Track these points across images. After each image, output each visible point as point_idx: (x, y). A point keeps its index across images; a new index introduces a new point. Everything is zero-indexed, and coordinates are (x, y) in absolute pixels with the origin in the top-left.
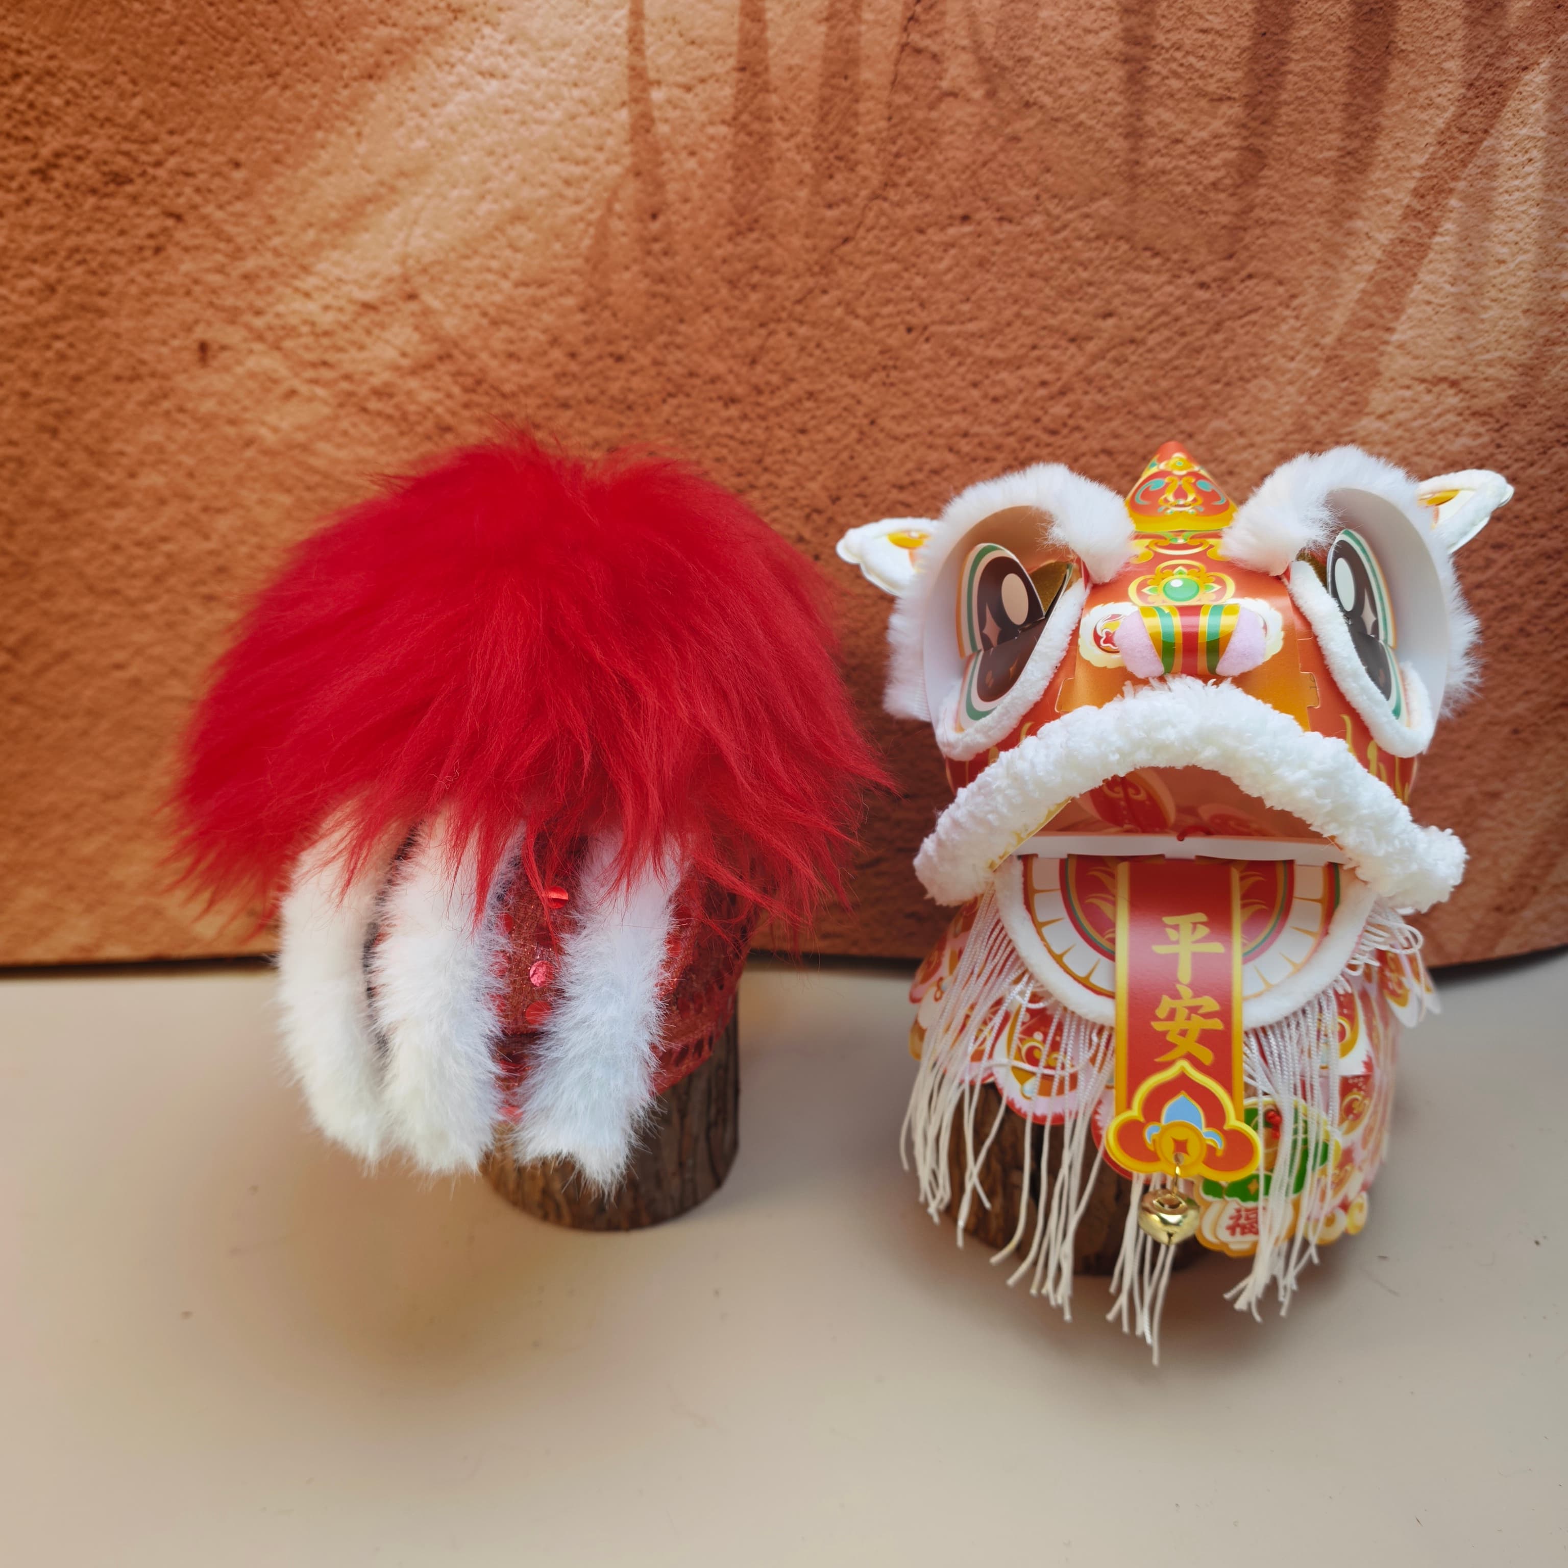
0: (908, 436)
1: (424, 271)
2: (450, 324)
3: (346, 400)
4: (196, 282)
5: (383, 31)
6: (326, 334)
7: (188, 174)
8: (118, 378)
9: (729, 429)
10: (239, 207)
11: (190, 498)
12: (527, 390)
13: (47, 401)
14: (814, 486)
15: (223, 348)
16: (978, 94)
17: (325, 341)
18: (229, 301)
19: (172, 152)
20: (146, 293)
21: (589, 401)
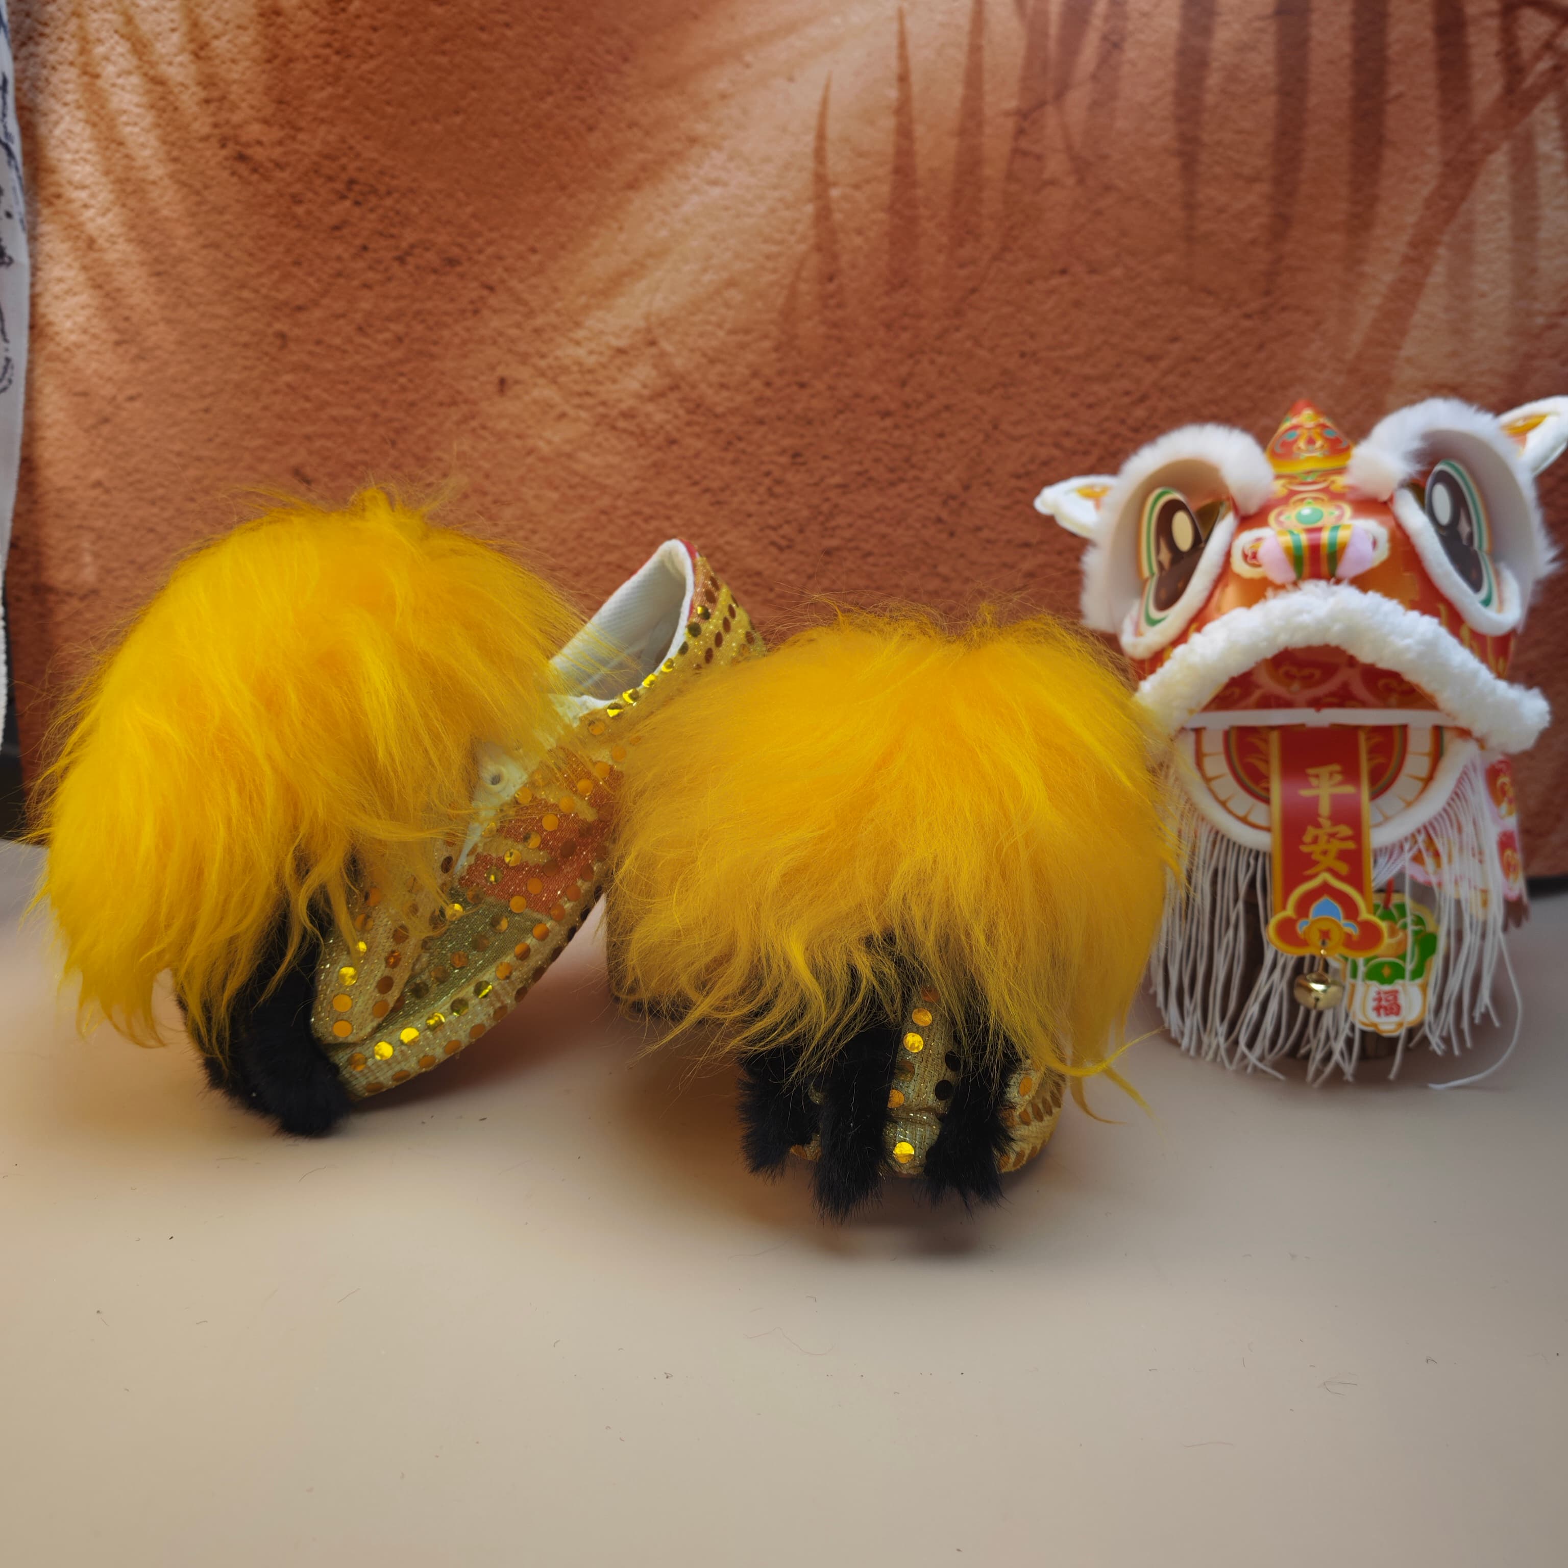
0: (1022, 437)
1: (662, 324)
2: (679, 363)
3: (601, 421)
4: (501, 334)
5: (641, 156)
6: (591, 371)
7: (500, 258)
8: (441, 404)
9: (884, 436)
10: (534, 281)
11: (485, 494)
12: (734, 411)
13: (390, 420)
14: (950, 478)
15: (517, 382)
16: (1071, 181)
17: (589, 377)
18: (522, 347)
19: (490, 243)
20: (464, 343)
21: (780, 418)
